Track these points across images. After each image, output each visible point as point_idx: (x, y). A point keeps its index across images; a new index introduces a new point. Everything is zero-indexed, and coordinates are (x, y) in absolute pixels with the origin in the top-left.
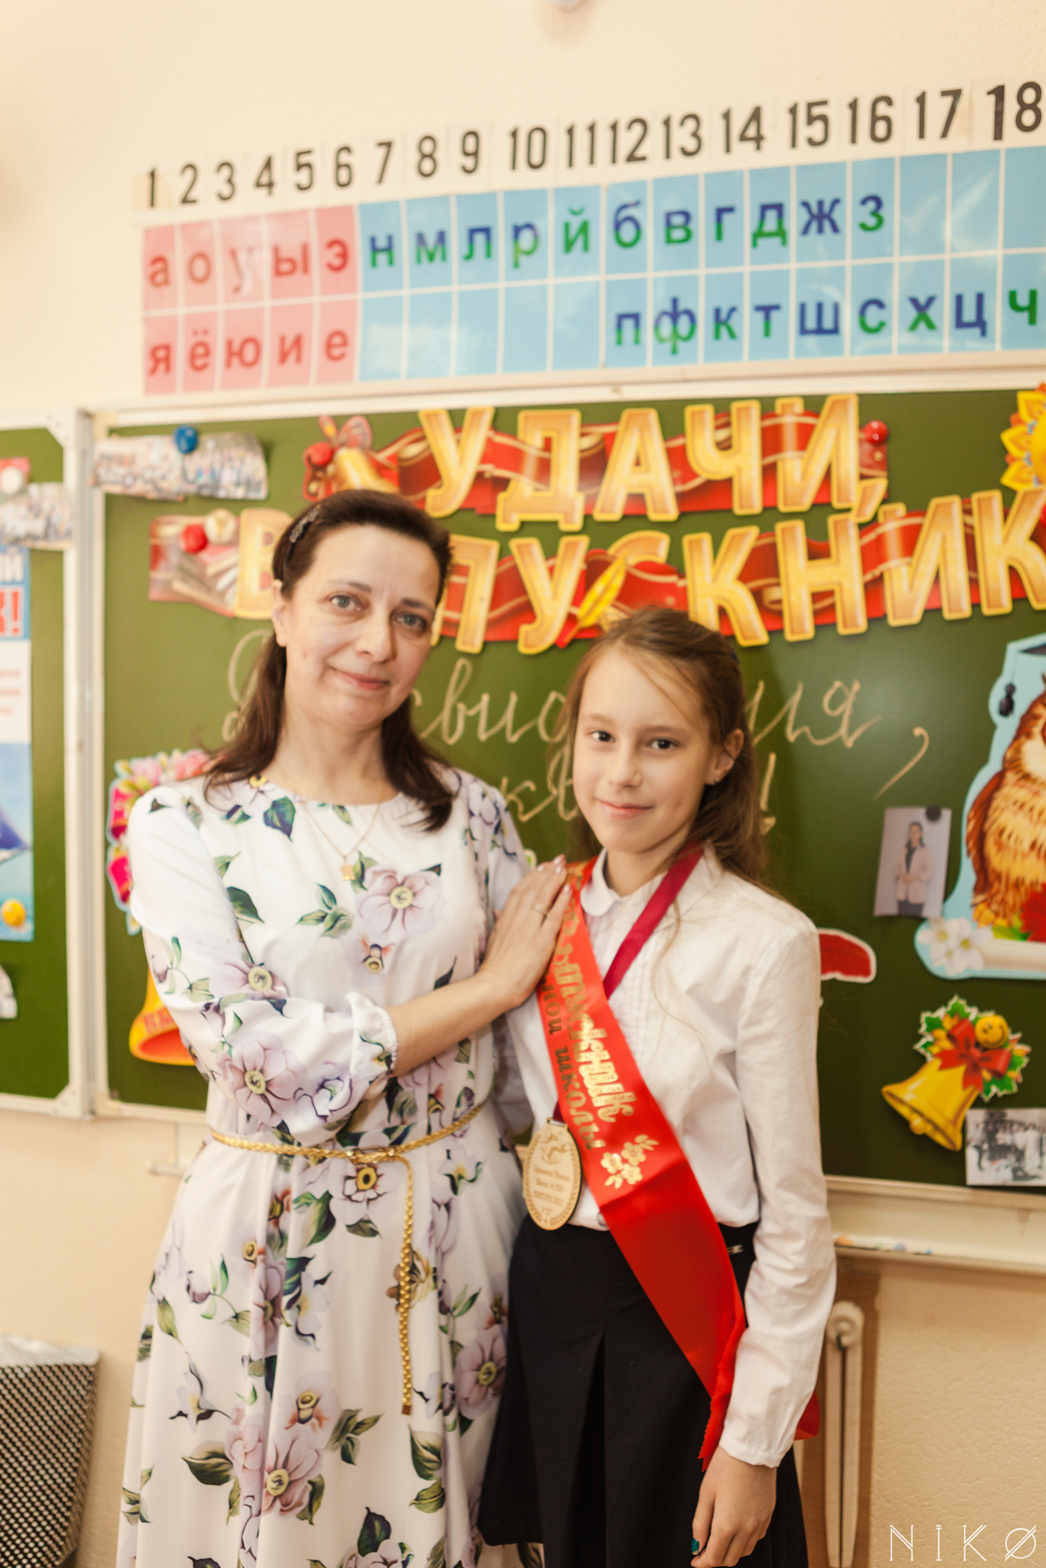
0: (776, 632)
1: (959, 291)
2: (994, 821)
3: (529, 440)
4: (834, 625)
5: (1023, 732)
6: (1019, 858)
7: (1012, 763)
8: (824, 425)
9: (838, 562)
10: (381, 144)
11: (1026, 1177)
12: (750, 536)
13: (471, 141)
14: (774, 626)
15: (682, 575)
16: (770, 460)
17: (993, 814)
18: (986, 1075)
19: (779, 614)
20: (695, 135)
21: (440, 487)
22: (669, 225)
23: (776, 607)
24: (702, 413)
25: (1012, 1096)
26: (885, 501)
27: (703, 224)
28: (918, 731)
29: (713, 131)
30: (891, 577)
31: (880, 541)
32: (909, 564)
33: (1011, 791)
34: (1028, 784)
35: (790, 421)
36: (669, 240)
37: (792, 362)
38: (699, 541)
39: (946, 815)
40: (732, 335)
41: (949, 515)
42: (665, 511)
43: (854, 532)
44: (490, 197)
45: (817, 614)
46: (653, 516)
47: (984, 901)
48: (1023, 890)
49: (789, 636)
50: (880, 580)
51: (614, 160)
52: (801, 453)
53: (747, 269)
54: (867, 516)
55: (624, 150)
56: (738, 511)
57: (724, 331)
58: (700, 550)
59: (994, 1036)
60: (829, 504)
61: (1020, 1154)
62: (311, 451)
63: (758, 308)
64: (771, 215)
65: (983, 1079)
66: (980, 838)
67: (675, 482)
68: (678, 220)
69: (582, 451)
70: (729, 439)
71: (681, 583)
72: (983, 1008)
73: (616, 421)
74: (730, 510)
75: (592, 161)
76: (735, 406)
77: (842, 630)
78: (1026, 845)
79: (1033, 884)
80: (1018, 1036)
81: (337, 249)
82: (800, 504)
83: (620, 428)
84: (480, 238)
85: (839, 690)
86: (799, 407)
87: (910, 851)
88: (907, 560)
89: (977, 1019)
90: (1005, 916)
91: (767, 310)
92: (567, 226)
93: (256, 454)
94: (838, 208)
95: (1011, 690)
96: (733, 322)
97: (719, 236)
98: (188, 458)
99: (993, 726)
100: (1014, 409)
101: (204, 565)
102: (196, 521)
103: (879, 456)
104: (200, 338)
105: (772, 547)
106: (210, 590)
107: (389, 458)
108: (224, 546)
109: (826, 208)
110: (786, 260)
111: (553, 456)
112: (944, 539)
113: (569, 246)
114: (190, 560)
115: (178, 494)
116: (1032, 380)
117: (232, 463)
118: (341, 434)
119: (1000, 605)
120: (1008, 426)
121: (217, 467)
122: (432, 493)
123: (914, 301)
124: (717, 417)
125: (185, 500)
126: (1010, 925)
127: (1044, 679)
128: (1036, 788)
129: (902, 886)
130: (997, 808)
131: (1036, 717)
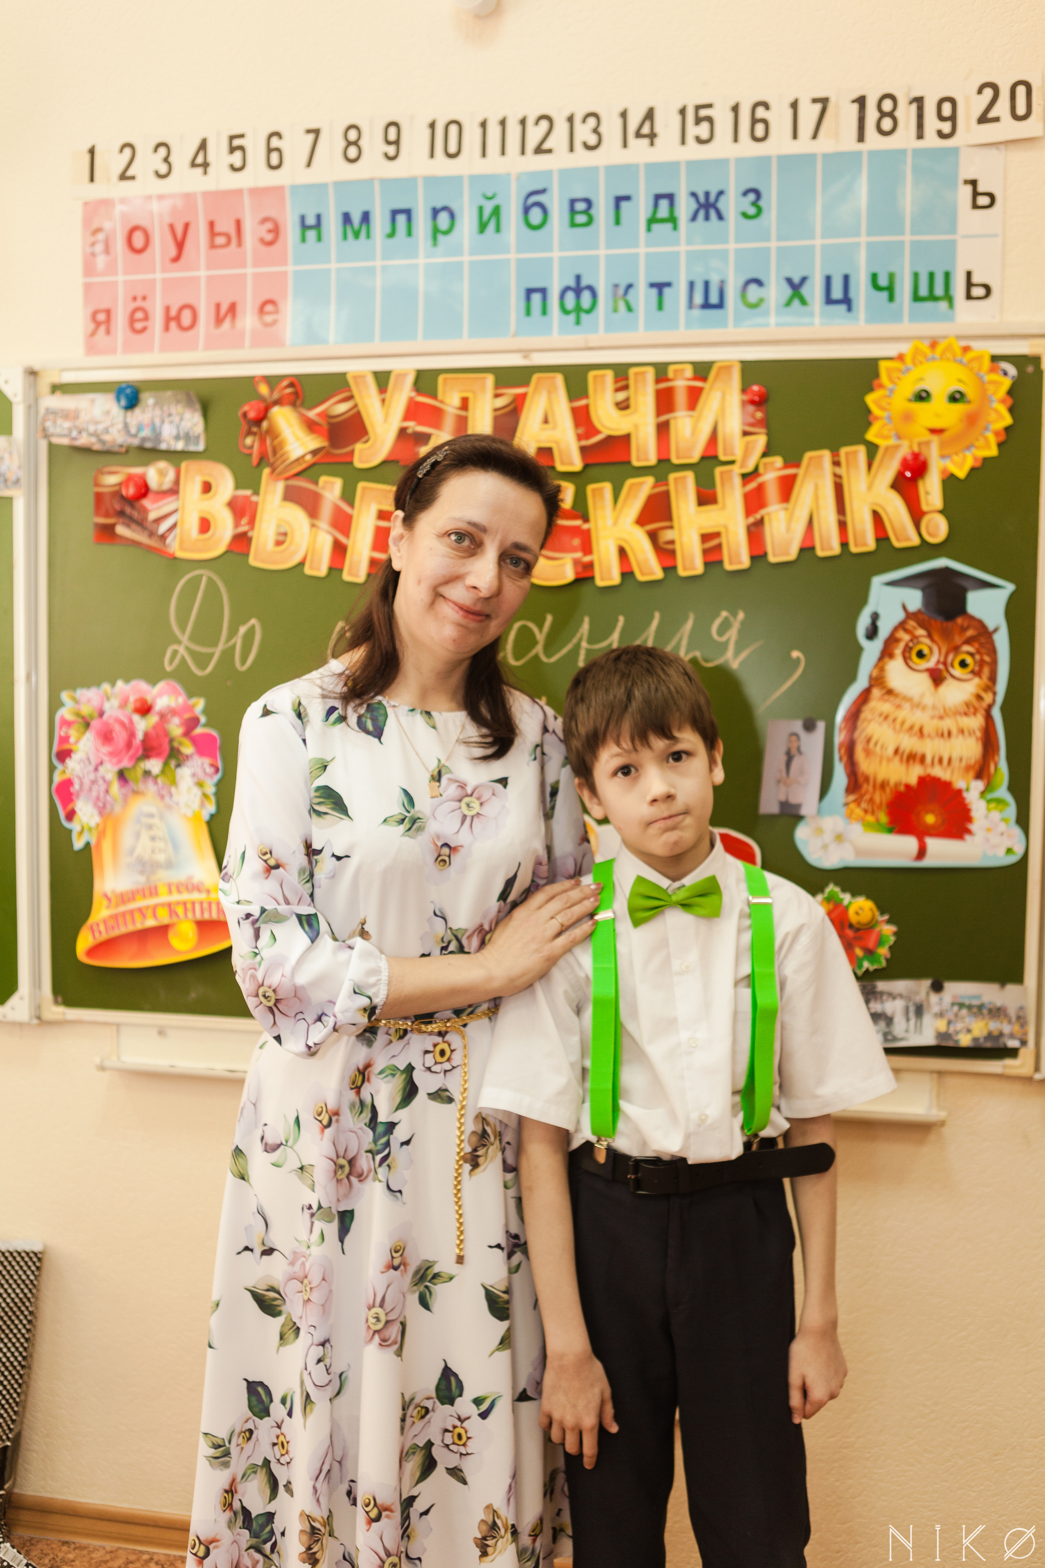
0: (669, 569)
1: (828, 273)
2: (863, 730)
3: (447, 400)
4: (720, 562)
5: (887, 653)
6: (884, 763)
7: (877, 680)
8: (711, 388)
9: (724, 507)
10: (309, 131)
11: (895, 1039)
12: (646, 486)
13: (392, 131)
14: (669, 564)
15: (586, 520)
16: (663, 418)
17: (861, 724)
18: (859, 952)
19: (672, 553)
20: (596, 131)
21: (366, 442)
22: (573, 211)
23: (670, 547)
24: (603, 376)
25: (883, 970)
26: (765, 455)
27: (603, 210)
28: (795, 654)
29: (611, 128)
30: (770, 520)
31: (761, 488)
32: (786, 509)
33: (877, 704)
34: (892, 698)
35: (681, 384)
36: (573, 225)
37: (682, 334)
38: (601, 489)
39: (821, 726)
40: (629, 309)
41: (820, 466)
42: (572, 464)
43: (737, 481)
44: (411, 182)
45: (705, 552)
46: (561, 468)
47: (855, 801)
48: (888, 790)
49: (682, 572)
50: (760, 523)
51: (523, 152)
52: (691, 413)
53: (642, 250)
54: (750, 468)
55: (531, 144)
56: (635, 463)
57: (622, 306)
58: (602, 496)
59: (865, 917)
60: (715, 457)
61: (889, 1020)
62: (246, 408)
63: (652, 285)
64: (664, 204)
65: (857, 956)
66: (850, 746)
67: (580, 437)
68: (581, 206)
69: (496, 410)
70: (627, 399)
71: (585, 526)
72: (854, 894)
73: (526, 384)
74: (629, 462)
75: (503, 153)
76: (632, 371)
77: (728, 566)
78: (890, 751)
79: (897, 785)
80: (886, 917)
81: (269, 225)
82: (690, 457)
83: (530, 390)
84: (401, 218)
85: (726, 619)
86: (689, 372)
87: (790, 758)
88: (784, 505)
89: (850, 903)
90: (873, 813)
91: (660, 287)
92: (481, 209)
93: (195, 410)
94: (722, 198)
95: (875, 617)
96: (630, 297)
97: (617, 221)
98: (129, 413)
99: (859, 650)
100: (876, 375)
101: (145, 511)
102: (137, 470)
103: (759, 415)
104: (139, 303)
105: (666, 495)
106: (152, 534)
107: (319, 415)
108: (164, 494)
109: (712, 198)
110: (677, 243)
111: (470, 414)
112: (816, 487)
113: (482, 227)
114: (133, 506)
115: (121, 446)
116: (891, 350)
117: (171, 418)
118: (275, 393)
119: (865, 545)
120: (871, 389)
121: (157, 422)
122: (359, 447)
123: (789, 281)
124: (617, 381)
125: (127, 451)
126: (878, 820)
127: (904, 608)
128: (897, 701)
129: (783, 789)
130: (865, 720)
131: (898, 641)
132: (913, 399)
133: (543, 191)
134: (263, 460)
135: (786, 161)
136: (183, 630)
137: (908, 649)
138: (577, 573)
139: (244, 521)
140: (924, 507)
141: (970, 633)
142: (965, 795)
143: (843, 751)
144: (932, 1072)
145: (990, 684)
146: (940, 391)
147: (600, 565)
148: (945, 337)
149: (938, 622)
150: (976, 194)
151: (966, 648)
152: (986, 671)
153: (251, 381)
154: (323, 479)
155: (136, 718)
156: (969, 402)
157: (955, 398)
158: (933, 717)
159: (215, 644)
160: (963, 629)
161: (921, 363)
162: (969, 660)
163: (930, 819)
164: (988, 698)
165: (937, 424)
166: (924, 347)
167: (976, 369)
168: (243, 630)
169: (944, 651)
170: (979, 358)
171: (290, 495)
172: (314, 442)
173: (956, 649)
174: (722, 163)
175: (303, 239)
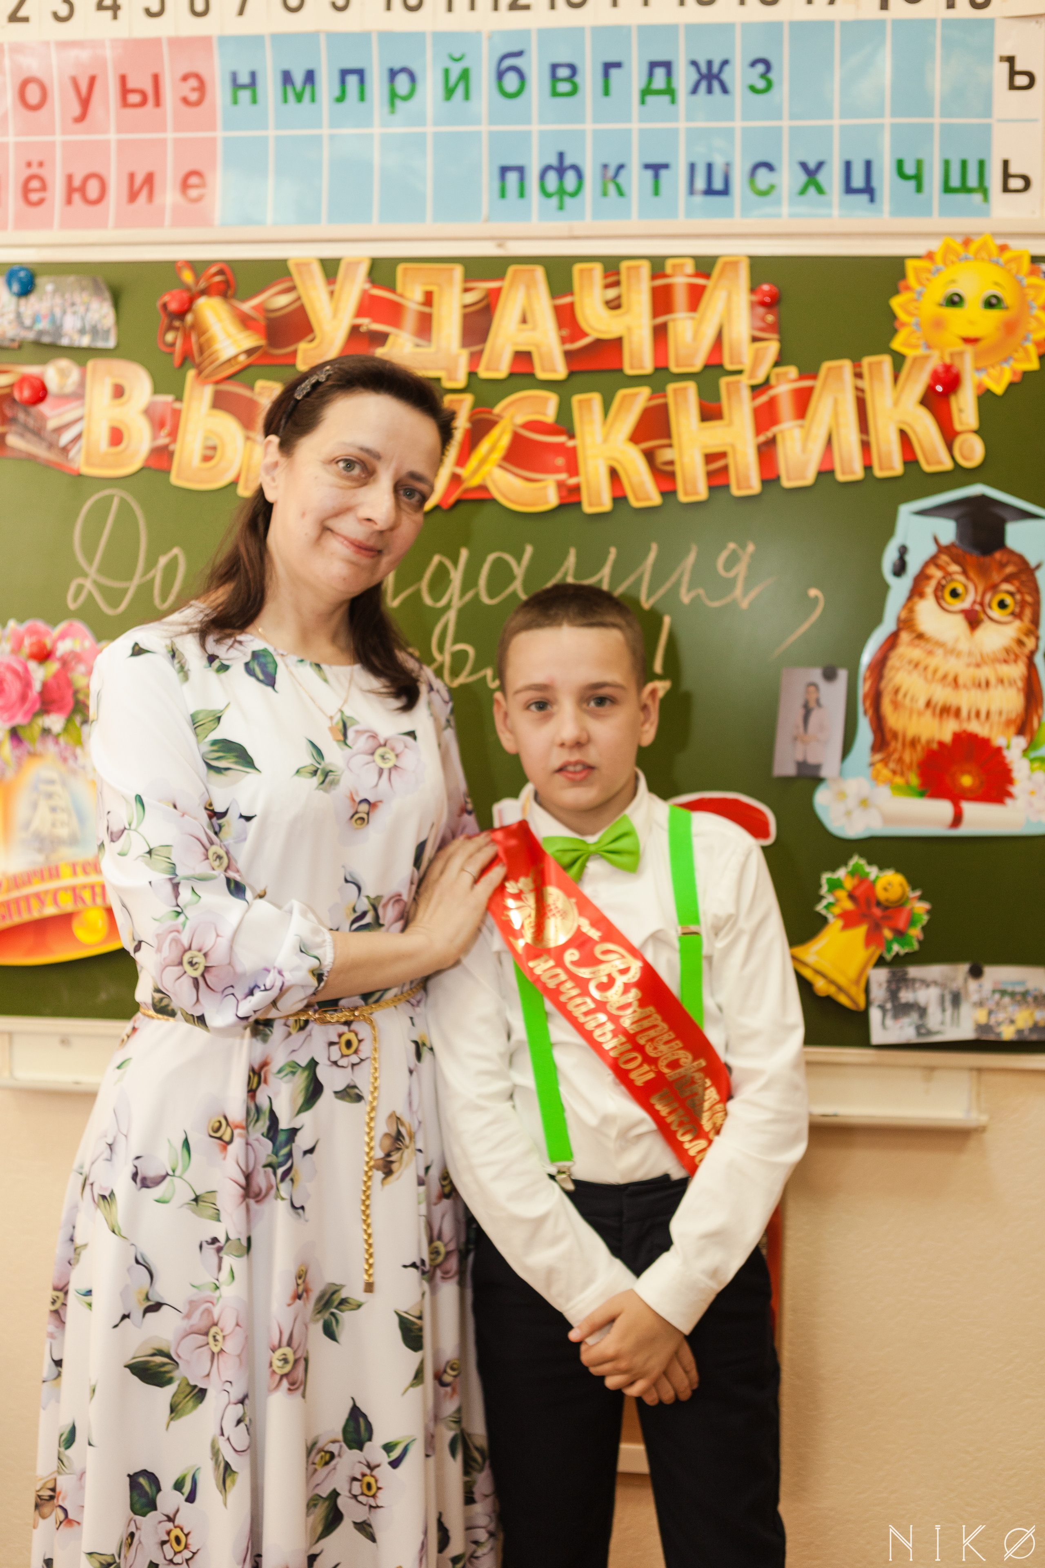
0: (669, 494)
1: (848, 157)
2: (891, 680)
3: (408, 294)
4: (727, 486)
5: (916, 592)
6: (915, 717)
7: (906, 623)
8: (715, 286)
9: (730, 424)
11: (929, 1033)
12: (641, 397)
14: (667, 487)
15: (572, 436)
16: (660, 320)
17: (888, 673)
18: (887, 933)
19: (672, 475)
21: (312, 341)
22: (554, 77)
23: (668, 468)
24: (591, 270)
25: (914, 953)
26: (777, 364)
27: (589, 77)
28: (813, 592)
30: (783, 438)
31: (772, 403)
32: (801, 426)
33: (906, 650)
34: (922, 643)
35: (680, 281)
36: (555, 94)
37: (682, 223)
38: (589, 401)
40: (621, 192)
41: (840, 378)
42: (554, 371)
43: (746, 394)
44: (364, 38)
45: (710, 475)
46: (541, 375)
47: (882, 761)
48: (919, 748)
49: (683, 498)
50: (772, 442)
51: (496, 8)
52: (692, 314)
53: (635, 126)
54: (760, 379)
56: (628, 371)
57: (612, 189)
58: (590, 409)
59: (894, 894)
60: (720, 366)
61: (922, 1012)
62: (166, 298)
63: (647, 166)
64: (660, 72)
65: (885, 938)
66: (876, 698)
67: (564, 340)
68: (564, 73)
69: (465, 306)
70: (619, 297)
71: (570, 443)
72: (882, 867)
73: (501, 277)
74: (620, 370)
75: (472, 7)
76: (624, 265)
77: (735, 491)
78: (921, 703)
79: (929, 742)
80: (918, 893)
81: (193, 83)
82: (692, 365)
83: (505, 284)
84: (352, 80)
85: (734, 552)
86: (690, 267)
87: (807, 712)
88: (799, 422)
89: (877, 878)
90: (902, 774)
91: (656, 169)
92: (447, 72)
93: (104, 300)
94: (727, 69)
95: (903, 550)
96: (621, 179)
97: (606, 92)
98: (23, 301)
99: (886, 587)
100: (903, 275)
101: (43, 419)
102: (33, 370)
103: (770, 318)
104: (35, 170)
105: (664, 408)
106: (51, 446)
107: (255, 308)
108: (65, 398)
109: (715, 69)
110: (676, 119)
111: (435, 311)
112: (836, 402)
113: (449, 93)
114: (27, 413)
115: (13, 340)
116: (919, 247)
117: (75, 308)
118: (201, 281)
119: (891, 468)
120: (896, 292)
121: (58, 312)
122: (303, 347)
123: (804, 165)
124: (606, 276)
125: (20, 347)
126: (907, 783)
127: (936, 540)
128: (929, 647)
129: (800, 746)
130: (893, 668)
131: (929, 578)
132: (945, 304)
133: (519, 54)
134: (187, 358)
135: (800, 28)
136: (90, 560)
137: (940, 587)
138: (561, 498)
139: (165, 431)
140: (958, 427)
141: (1010, 569)
142: (1006, 753)
143: (868, 703)
144: (971, 1069)
145: (1032, 627)
146: (974, 297)
147: (588, 488)
148: (980, 234)
149: (974, 557)
150: (1013, 73)
151: (1006, 587)
152: (1028, 613)
153: (172, 267)
154: (260, 384)
155: (32, 665)
156: (1006, 308)
157: (992, 303)
158: (969, 665)
159: (129, 577)
160: (1002, 565)
161: (953, 262)
162: (1009, 600)
163: (967, 781)
164: (1030, 643)
165: (971, 333)
166: (957, 244)
167: (1014, 271)
168: (163, 561)
169: (981, 589)
170: (1017, 259)
171: (220, 402)
172: (249, 340)
173: (994, 588)
174: (726, 29)
175: (235, 101)
